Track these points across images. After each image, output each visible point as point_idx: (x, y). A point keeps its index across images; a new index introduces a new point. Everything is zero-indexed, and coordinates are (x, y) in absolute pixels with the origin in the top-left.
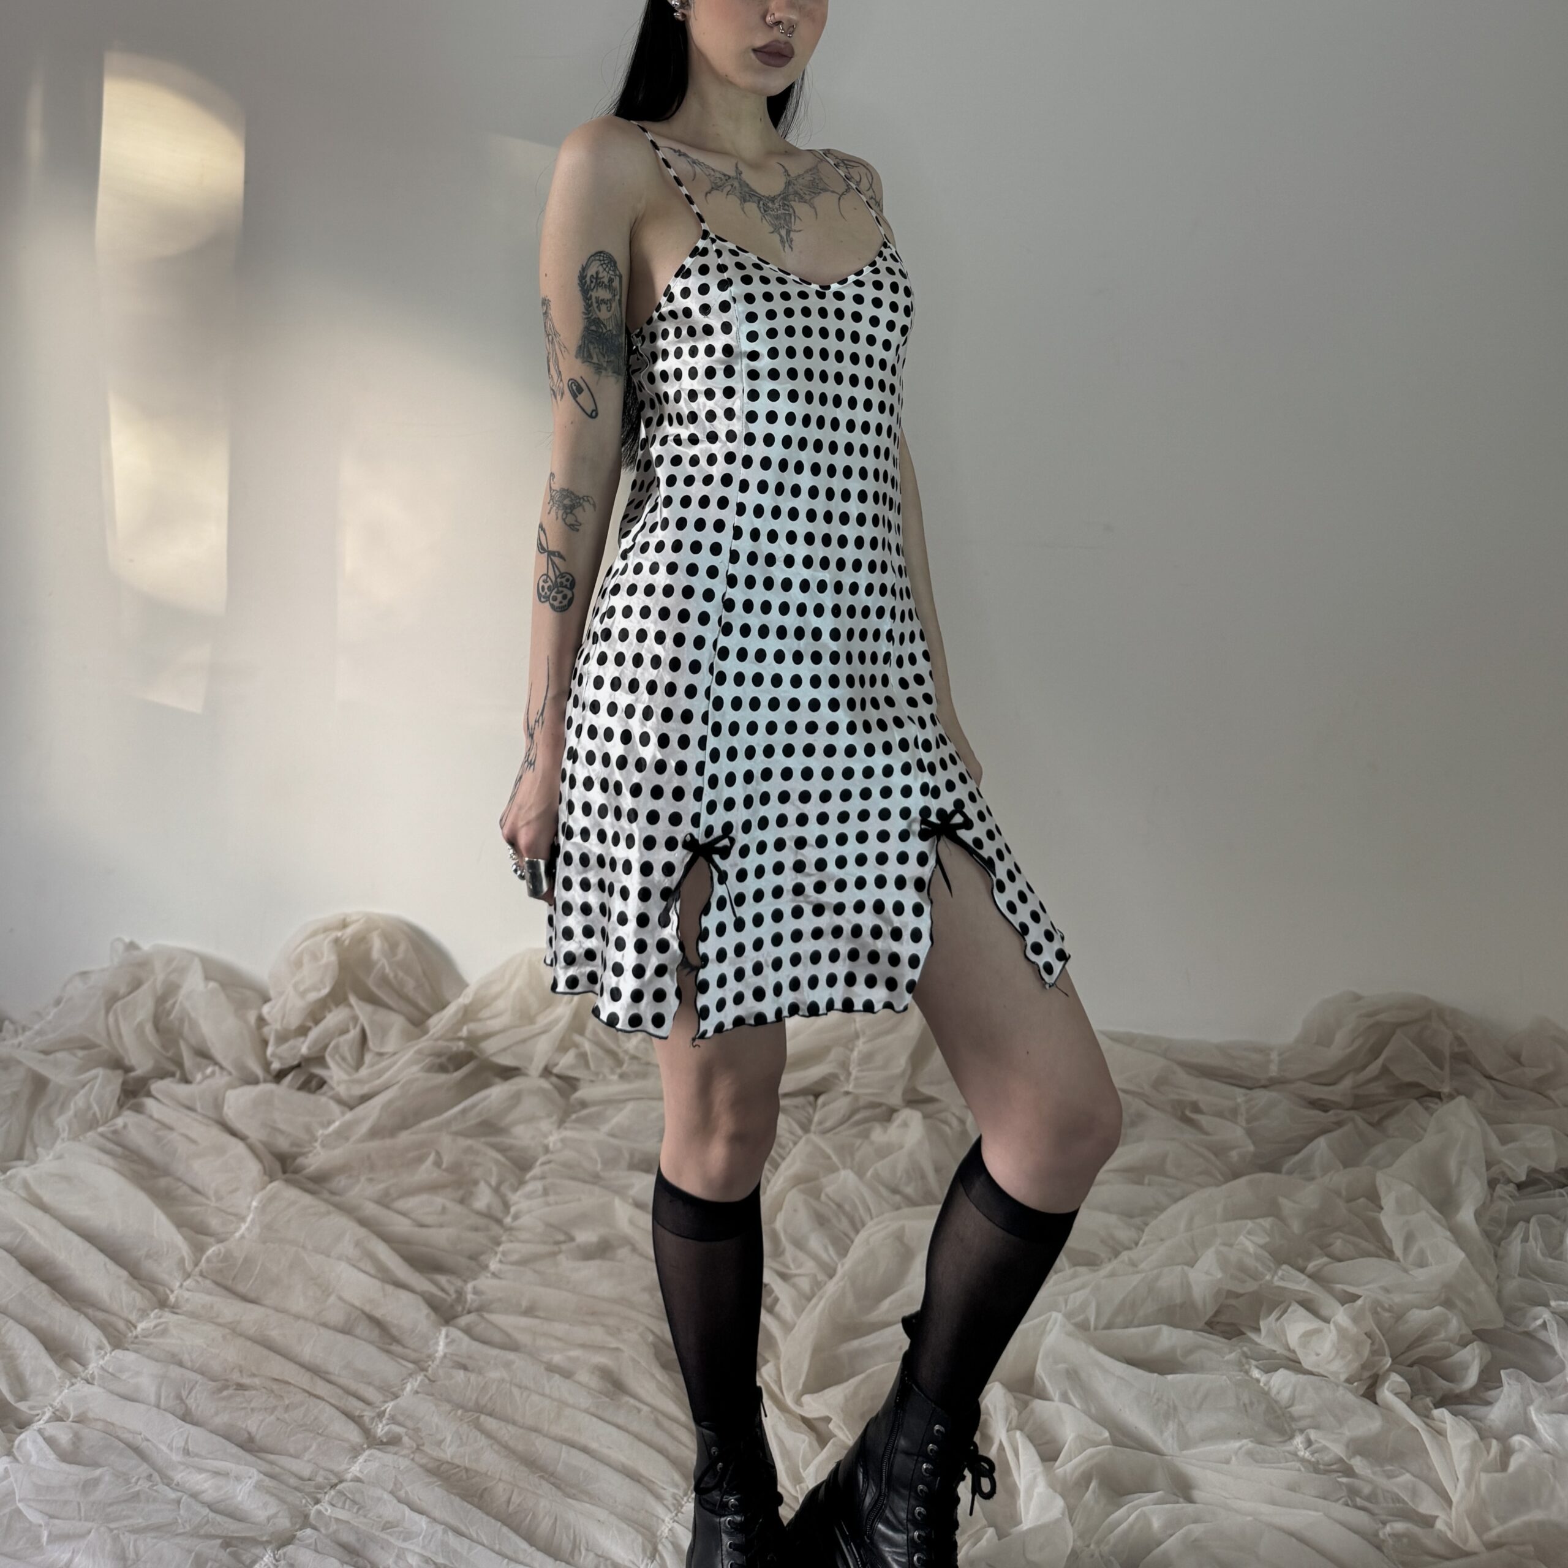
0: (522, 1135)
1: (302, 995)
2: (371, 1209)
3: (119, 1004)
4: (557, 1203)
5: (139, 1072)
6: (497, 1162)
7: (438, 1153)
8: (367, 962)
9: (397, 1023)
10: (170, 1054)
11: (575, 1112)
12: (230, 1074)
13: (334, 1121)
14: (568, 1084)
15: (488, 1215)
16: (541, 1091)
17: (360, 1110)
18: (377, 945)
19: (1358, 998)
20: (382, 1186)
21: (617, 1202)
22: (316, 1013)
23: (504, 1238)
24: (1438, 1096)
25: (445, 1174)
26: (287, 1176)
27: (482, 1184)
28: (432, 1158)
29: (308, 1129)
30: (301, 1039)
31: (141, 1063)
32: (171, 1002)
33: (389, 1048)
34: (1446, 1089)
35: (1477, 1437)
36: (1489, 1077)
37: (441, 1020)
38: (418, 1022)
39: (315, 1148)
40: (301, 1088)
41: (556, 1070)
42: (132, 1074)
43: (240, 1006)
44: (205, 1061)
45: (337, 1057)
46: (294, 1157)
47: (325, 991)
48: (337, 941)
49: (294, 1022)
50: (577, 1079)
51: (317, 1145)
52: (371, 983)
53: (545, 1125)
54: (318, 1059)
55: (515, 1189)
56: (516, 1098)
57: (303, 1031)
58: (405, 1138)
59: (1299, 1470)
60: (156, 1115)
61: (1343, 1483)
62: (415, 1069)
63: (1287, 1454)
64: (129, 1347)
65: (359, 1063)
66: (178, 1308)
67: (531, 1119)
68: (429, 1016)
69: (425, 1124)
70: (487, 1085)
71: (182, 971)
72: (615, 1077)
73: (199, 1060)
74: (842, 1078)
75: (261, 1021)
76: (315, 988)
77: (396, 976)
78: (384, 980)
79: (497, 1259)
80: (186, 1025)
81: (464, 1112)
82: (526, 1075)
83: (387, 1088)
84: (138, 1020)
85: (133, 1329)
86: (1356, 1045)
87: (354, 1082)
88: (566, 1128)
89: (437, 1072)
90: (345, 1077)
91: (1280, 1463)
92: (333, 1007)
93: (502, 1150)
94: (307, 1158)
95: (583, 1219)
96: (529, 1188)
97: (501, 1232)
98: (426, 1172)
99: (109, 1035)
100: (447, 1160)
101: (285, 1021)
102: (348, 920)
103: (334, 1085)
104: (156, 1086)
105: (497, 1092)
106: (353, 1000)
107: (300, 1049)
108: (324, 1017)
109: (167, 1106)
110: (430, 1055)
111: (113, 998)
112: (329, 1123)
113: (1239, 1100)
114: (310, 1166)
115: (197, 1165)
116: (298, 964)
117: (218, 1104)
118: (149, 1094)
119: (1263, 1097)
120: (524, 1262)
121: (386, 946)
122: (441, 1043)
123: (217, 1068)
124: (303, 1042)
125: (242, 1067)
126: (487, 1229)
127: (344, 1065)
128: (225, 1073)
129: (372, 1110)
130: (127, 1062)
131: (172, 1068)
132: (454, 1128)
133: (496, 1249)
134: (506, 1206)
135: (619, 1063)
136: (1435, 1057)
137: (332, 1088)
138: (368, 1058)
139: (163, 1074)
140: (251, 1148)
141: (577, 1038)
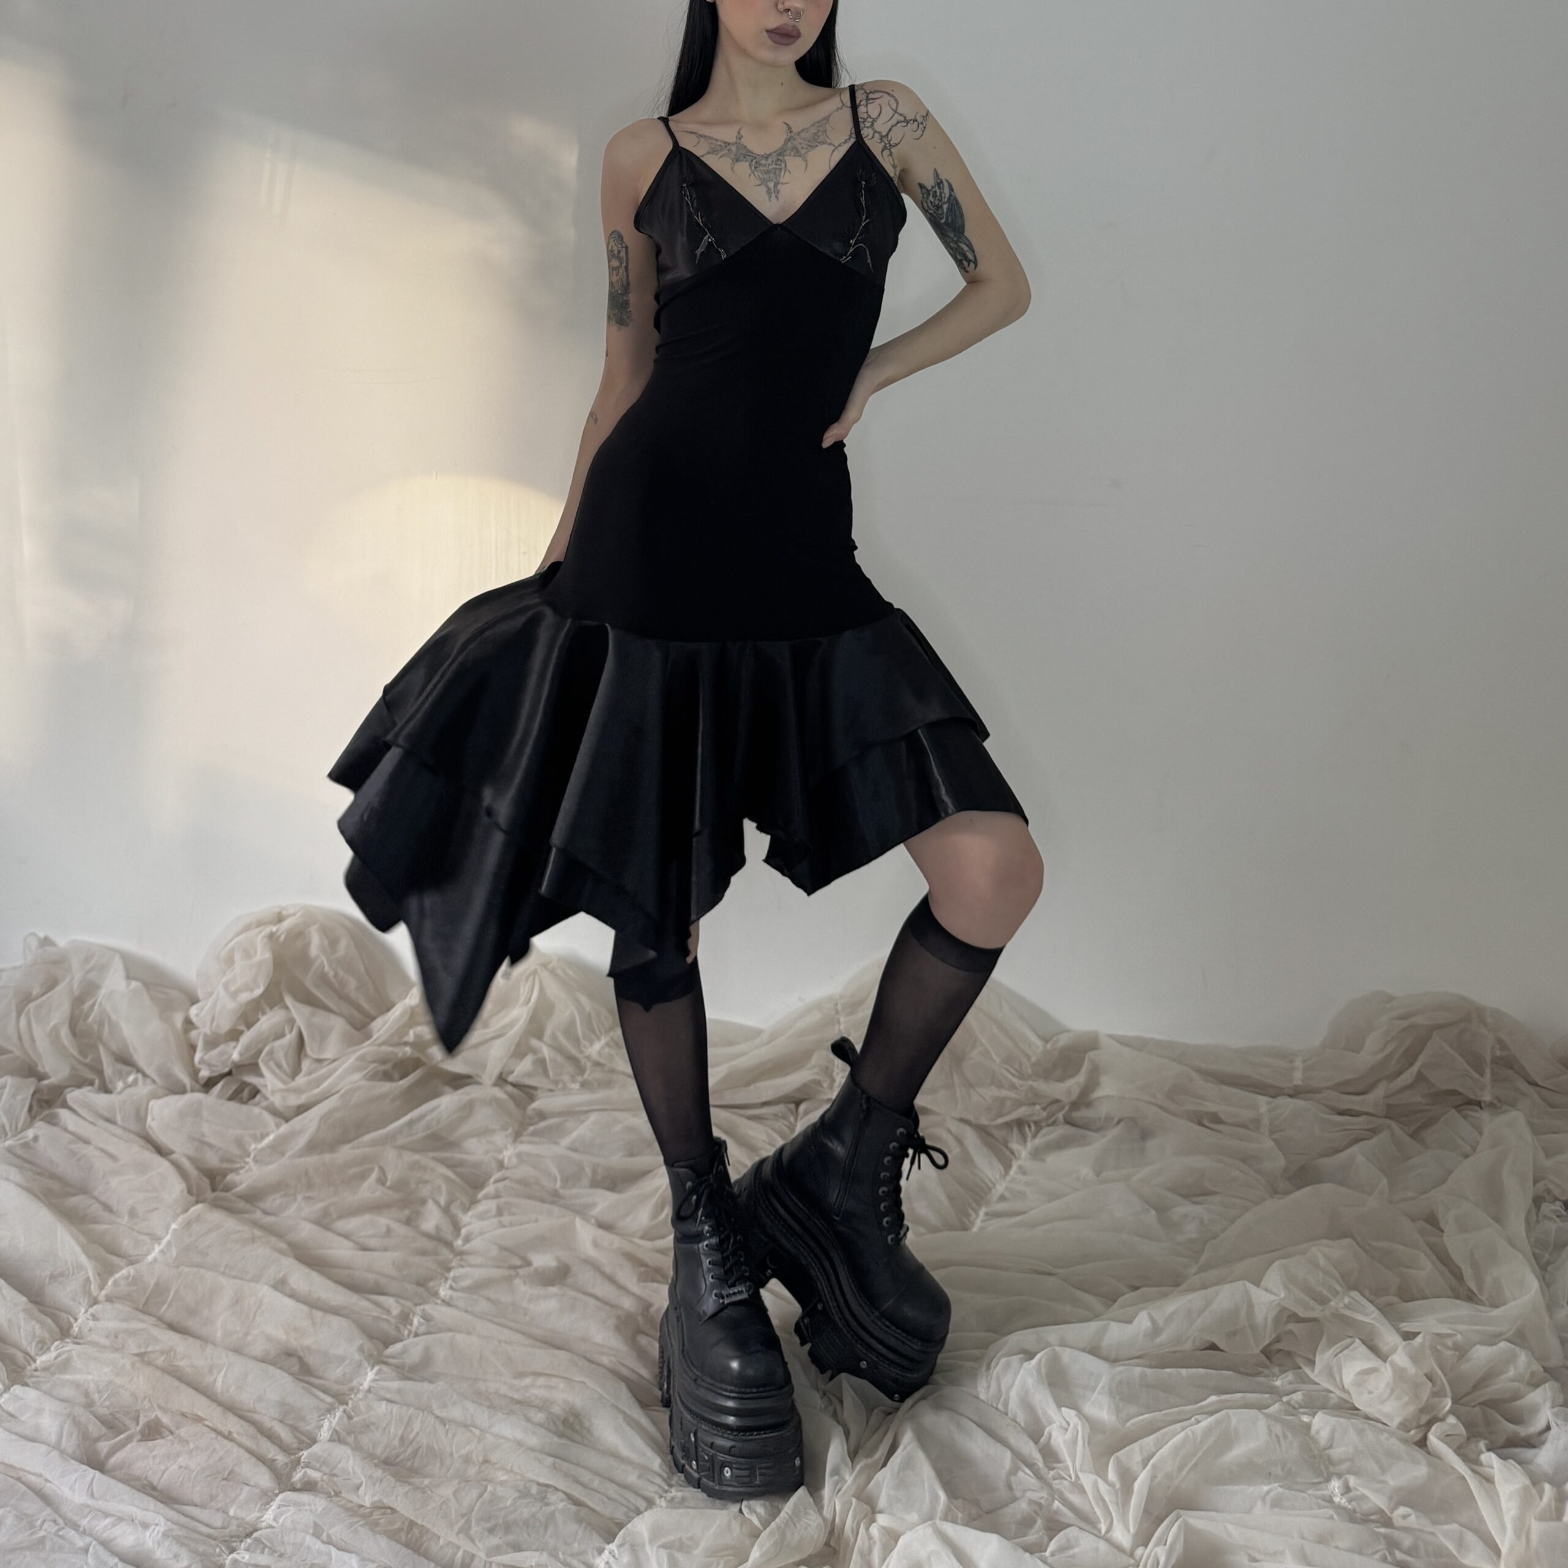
0: (476, 1150)
1: (234, 995)
2: (306, 1231)
3: (32, 1006)
4: (511, 1225)
5: (53, 1080)
6: (447, 1179)
7: (382, 1169)
8: (304, 960)
9: (338, 1025)
10: (88, 1061)
11: (533, 1124)
12: (154, 1081)
13: (268, 1135)
14: (525, 1093)
15: (436, 1238)
16: (495, 1101)
17: (297, 1122)
18: (315, 940)
19: (1391, 998)
20: (319, 1206)
21: (579, 1222)
22: (248, 1016)
23: (453, 1264)
24: (1479, 1104)
25: (390, 1192)
26: (216, 1193)
27: (430, 1203)
28: (374, 1176)
29: (240, 1143)
30: (233, 1044)
31: (56, 1070)
32: (90, 1003)
33: (329, 1054)
34: (1487, 1098)
35: (1528, 1482)
36: (1535, 1084)
37: (386, 1023)
38: (360, 1026)
39: (247, 1163)
40: (231, 1099)
41: (510, 1079)
42: (45, 1082)
43: (166, 1009)
44: (128, 1068)
45: (272, 1063)
46: (225, 1175)
47: (258, 992)
48: (271, 936)
49: (225, 1025)
50: (535, 1088)
51: (249, 1160)
52: (308, 982)
53: (499, 1139)
54: (251, 1066)
55: (466, 1209)
56: (468, 1108)
57: (234, 1035)
58: (346, 1152)
59: (1332, 1518)
60: (71, 1127)
61: (1380, 1533)
62: (357, 1076)
63: (1320, 1501)
64: (29, 1381)
65: (296, 1071)
66: (82, 1338)
67: (483, 1133)
68: (373, 1019)
69: (368, 1137)
70: (437, 1095)
71: (103, 969)
72: (576, 1086)
73: (120, 1066)
74: (825, 1085)
75: (189, 1024)
76: (248, 988)
77: (336, 975)
78: (323, 980)
79: (448, 1286)
80: (106, 1028)
81: (410, 1123)
82: (478, 1083)
83: (327, 1098)
84: (52, 1024)
85: (32, 1362)
86: (1388, 1050)
87: (287, 1090)
88: (522, 1142)
89: (380, 1080)
90: (281, 1086)
91: (1311, 1509)
92: (268, 1009)
93: (451, 1165)
94: (238, 1174)
95: (542, 1241)
96: (481, 1208)
97: (451, 1256)
98: (368, 1191)
99: (20, 1038)
100: (392, 1176)
101: (214, 1024)
102: (284, 913)
103: (269, 1095)
104: (73, 1096)
105: (447, 1102)
106: (289, 1001)
107: (231, 1055)
108: (258, 1020)
109: (85, 1119)
110: (374, 1062)
111: (25, 1000)
112: (263, 1136)
113: (1263, 1109)
114: (241, 1184)
115: (114, 1182)
116: (230, 961)
117: (140, 1115)
118: (65, 1105)
119: (1287, 1105)
120: (476, 1288)
121: (326, 942)
122: (384, 1048)
123: (140, 1076)
124: (235, 1048)
125: (167, 1075)
126: (436, 1253)
127: (277, 1071)
128: (148, 1081)
129: (310, 1121)
130: (40, 1068)
131: (90, 1075)
132: (401, 1141)
133: (447, 1275)
134: (457, 1227)
135: (581, 1070)
136: (1477, 1063)
137: (267, 1099)
138: (306, 1065)
139: (80, 1083)
140: (176, 1165)
141: (534, 1042)
